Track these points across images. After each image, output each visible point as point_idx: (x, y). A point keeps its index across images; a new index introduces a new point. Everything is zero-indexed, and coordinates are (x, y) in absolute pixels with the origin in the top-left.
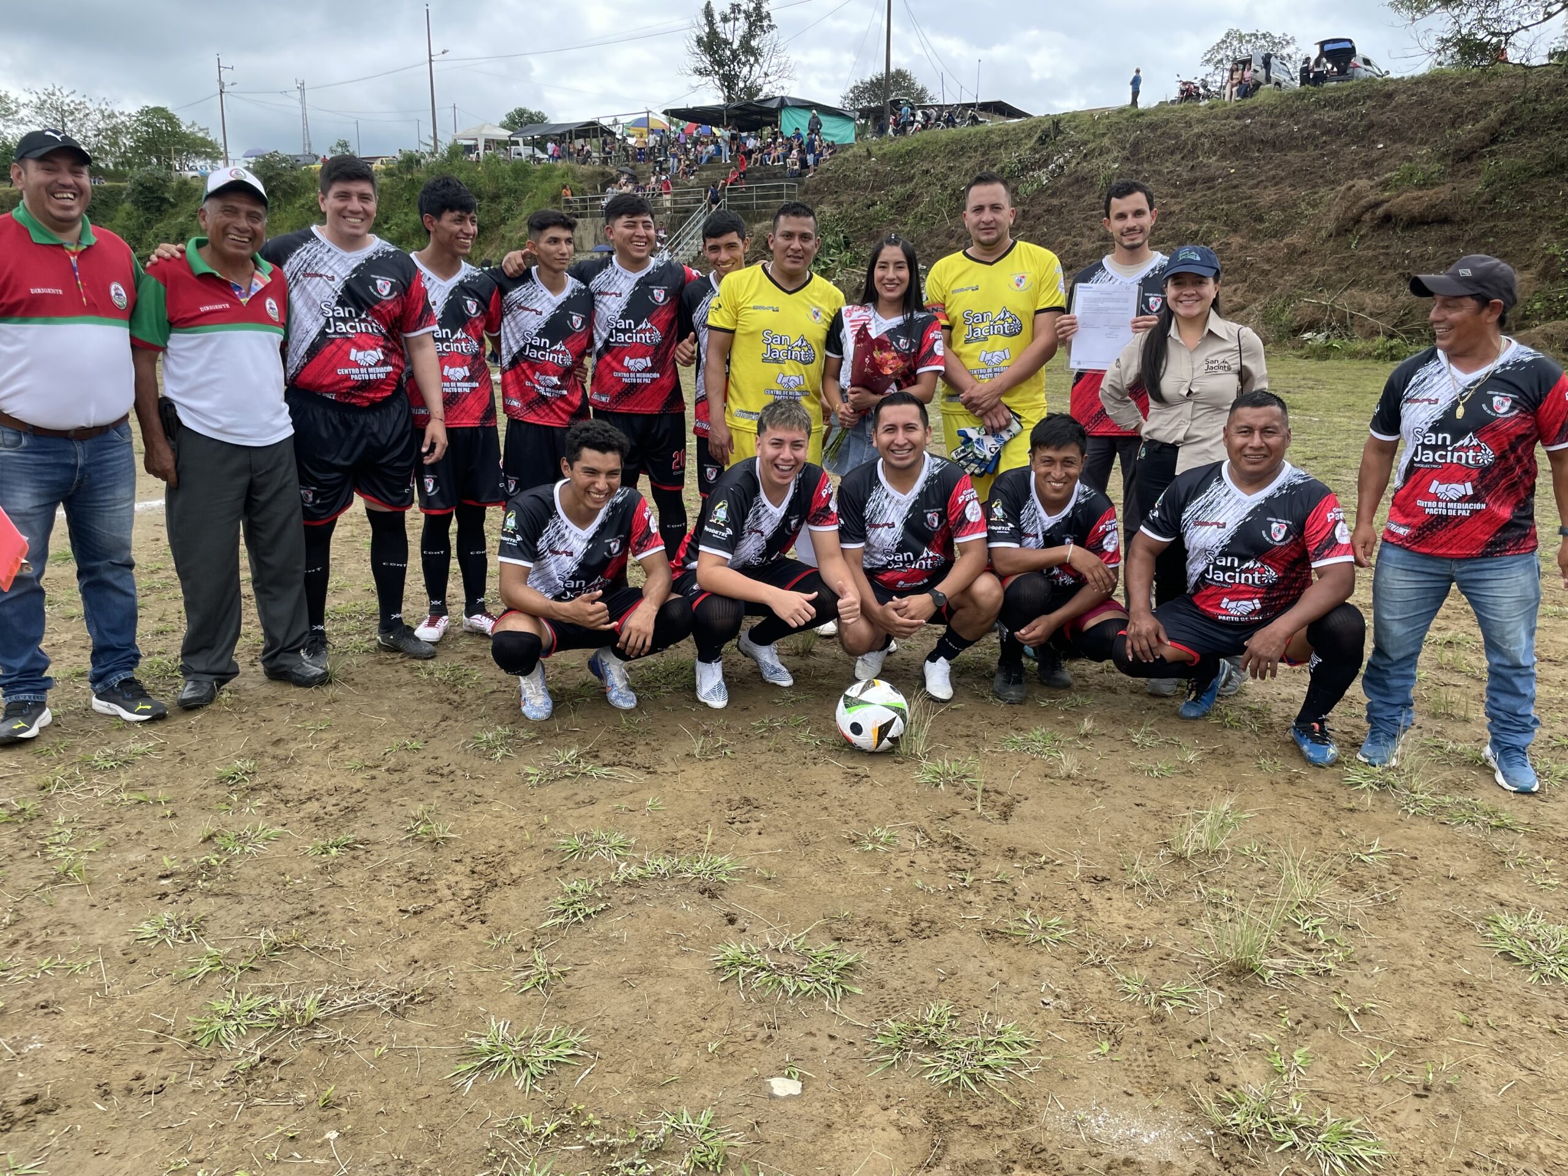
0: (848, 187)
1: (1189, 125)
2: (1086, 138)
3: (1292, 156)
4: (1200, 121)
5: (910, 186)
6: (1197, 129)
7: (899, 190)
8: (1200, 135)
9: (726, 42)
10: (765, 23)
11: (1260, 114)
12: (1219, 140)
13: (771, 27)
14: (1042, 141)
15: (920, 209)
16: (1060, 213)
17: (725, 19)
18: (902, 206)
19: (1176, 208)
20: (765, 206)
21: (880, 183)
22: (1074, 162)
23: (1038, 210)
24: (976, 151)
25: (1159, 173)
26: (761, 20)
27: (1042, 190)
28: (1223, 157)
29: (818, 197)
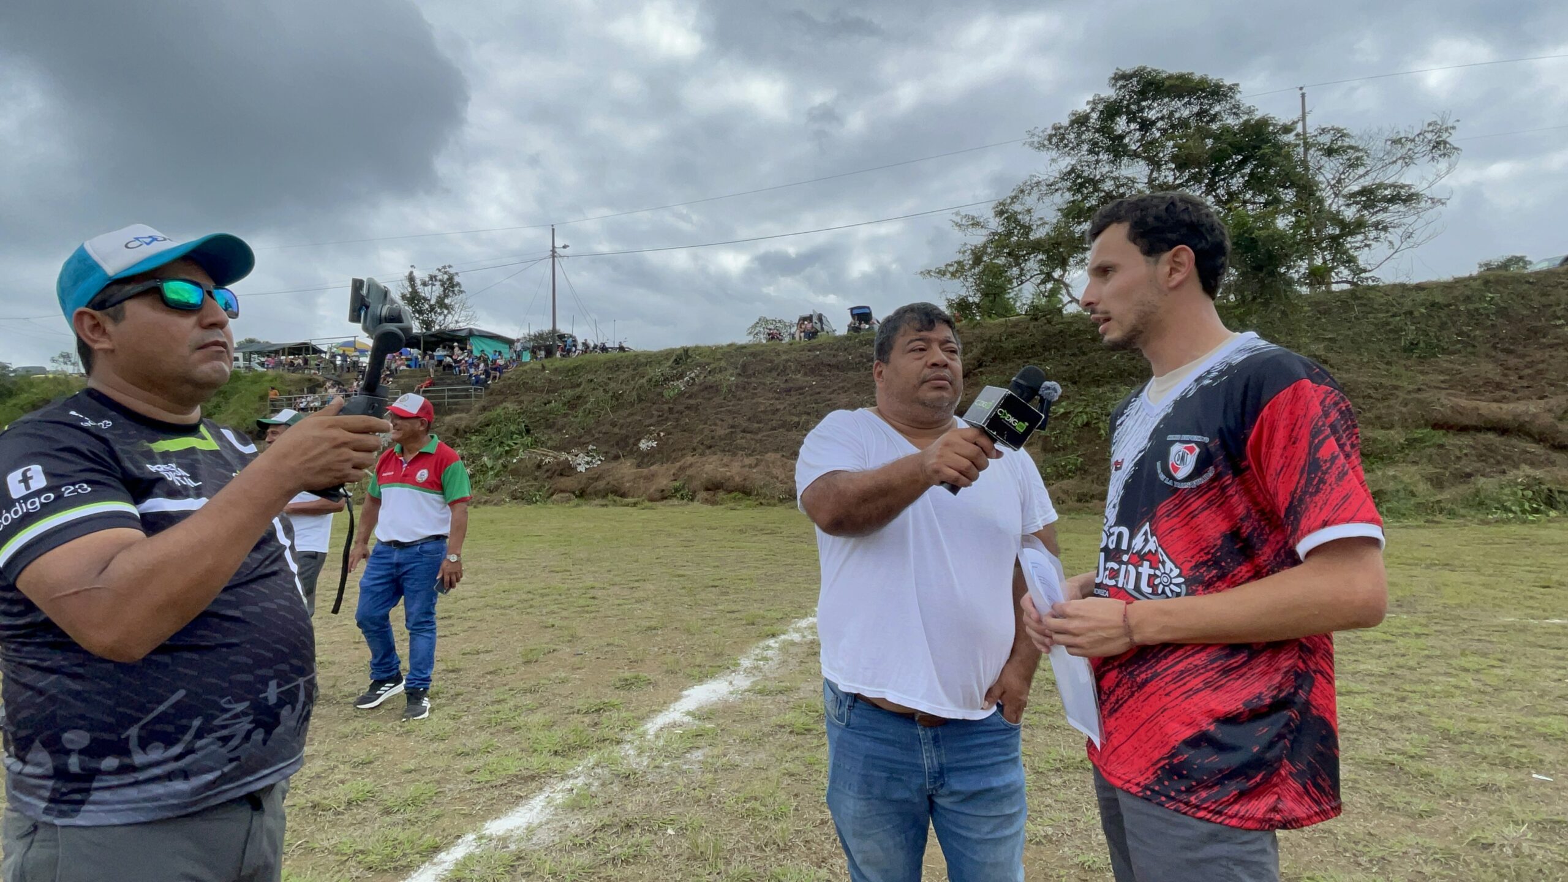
0: (527, 390)
1: (778, 354)
2: (708, 361)
3: (851, 374)
4: (785, 352)
5: (578, 391)
6: (784, 357)
7: (569, 393)
8: (787, 361)
9: (425, 299)
10: (456, 289)
11: (824, 348)
12: (802, 365)
13: (461, 292)
14: (677, 362)
15: (588, 406)
16: (697, 409)
17: (424, 284)
18: (573, 404)
19: (782, 407)
20: (456, 404)
21: (552, 388)
22: (702, 377)
23: (681, 408)
24: (628, 367)
25: (764, 384)
26: (453, 286)
27: (682, 394)
28: (805, 374)
29: (501, 397)
